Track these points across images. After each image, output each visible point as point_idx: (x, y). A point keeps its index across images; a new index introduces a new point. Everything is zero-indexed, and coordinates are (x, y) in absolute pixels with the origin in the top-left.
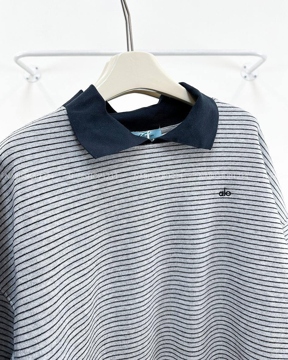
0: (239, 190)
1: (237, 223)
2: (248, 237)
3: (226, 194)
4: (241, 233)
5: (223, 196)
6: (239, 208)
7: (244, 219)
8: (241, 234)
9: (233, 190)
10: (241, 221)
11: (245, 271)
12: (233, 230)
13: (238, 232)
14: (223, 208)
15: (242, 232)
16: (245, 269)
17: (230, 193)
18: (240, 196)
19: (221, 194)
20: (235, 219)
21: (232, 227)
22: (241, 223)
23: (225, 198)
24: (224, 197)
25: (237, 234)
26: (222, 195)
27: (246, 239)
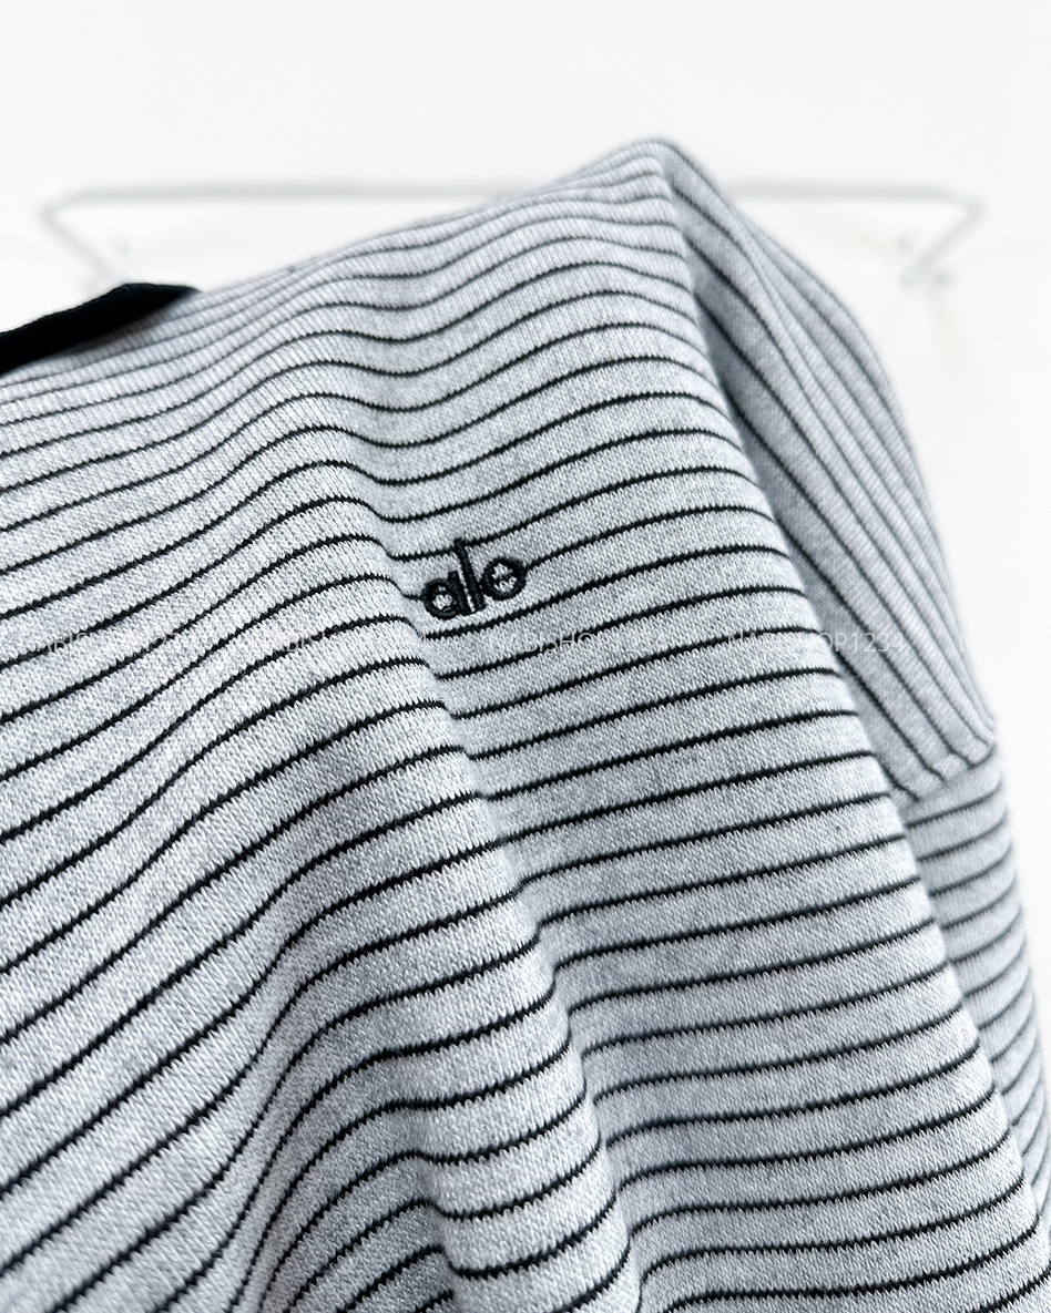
0: (574, 502)
1: (649, 814)
2: (795, 905)
3: (484, 587)
4: (714, 894)
5: (467, 612)
6: (624, 668)
7: (701, 749)
8: (720, 907)
9: (526, 534)
10: (682, 770)
11: (864, 1242)
12: (635, 887)
13: (686, 888)
14: (496, 716)
15: (721, 882)
16: (856, 1219)
17: (519, 571)
18: (596, 560)
19: (442, 602)
20: (622, 785)
21: (619, 864)
22: (684, 792)
23: (491, 624)
24: (479, 617)
25: (675, 914)
26: (459, 608)
27: (775, 932)
